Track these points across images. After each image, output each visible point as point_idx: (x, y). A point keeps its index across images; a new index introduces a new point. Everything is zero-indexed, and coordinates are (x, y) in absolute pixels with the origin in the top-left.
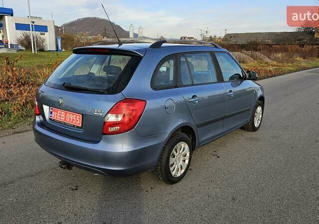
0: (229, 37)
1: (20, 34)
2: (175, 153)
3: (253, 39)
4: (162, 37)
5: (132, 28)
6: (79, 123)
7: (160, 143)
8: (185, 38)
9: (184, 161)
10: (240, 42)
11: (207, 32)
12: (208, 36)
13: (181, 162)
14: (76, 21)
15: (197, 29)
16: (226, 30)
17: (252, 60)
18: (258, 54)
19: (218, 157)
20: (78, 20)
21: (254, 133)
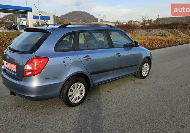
0: (159, 20)
1: (35, 21)
2: (73, 89)
3: (175, 21)
4: (117, 21)
5: (99, 16)
6: (15, 70)
7: (61, 83)
8: (132, 21)
9: (81, 94)
10: (166, 23)
11: (146, 17)
12: (147, 20)
13: (79, 95)
14: (68, 13)
15: (140, 16)
16: (159, 16)
17: (171, 34)
18: (175, 30)
19: (110, 93)
20: (70, 13)
21: (143, 80)
